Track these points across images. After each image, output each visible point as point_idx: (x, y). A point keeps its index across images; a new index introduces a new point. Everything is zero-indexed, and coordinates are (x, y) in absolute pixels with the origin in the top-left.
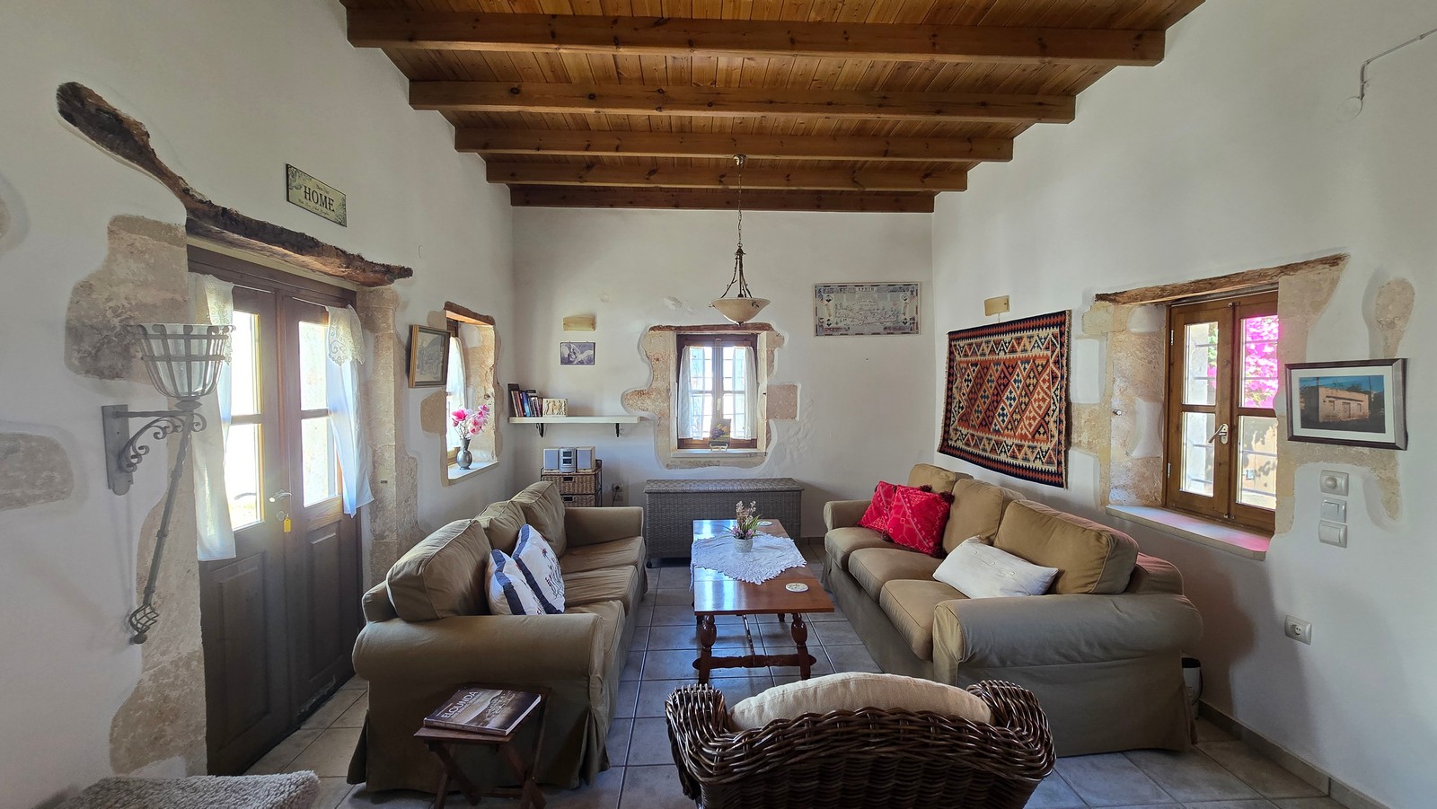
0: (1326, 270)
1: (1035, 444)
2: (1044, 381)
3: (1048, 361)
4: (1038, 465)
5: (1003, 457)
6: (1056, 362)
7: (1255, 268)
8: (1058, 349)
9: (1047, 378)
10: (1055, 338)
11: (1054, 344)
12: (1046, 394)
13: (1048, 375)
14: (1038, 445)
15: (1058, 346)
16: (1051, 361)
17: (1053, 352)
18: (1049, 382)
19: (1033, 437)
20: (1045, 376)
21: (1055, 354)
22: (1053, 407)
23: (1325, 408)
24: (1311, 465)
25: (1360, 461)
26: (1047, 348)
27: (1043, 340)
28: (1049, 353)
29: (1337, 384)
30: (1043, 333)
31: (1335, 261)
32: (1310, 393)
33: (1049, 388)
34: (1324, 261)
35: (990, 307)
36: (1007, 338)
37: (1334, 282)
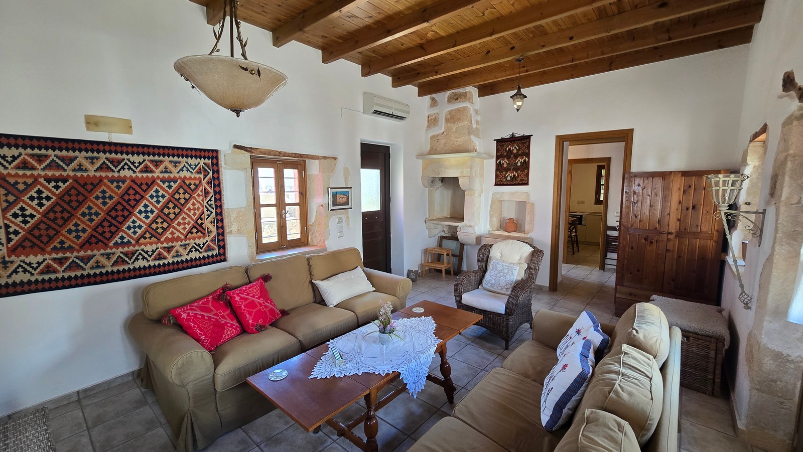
0: (333, 161)
1: (188, 241)
2: (199, 196)
3: (201, 182)
4: (194, 255)
5: (141, 263)
6: (208, 183)
7: (317, 155)
8: (211, 174)
9: (201, 193)
10: (208, 166)
11: (205, 170)
12: (201, 204)
13: (202, 191)
14: (192, 241)
15: (211, 172)
16: (204, 182)
17: (205, 176)
18: (202, 195)
19: (186, 237)
20: (199, 192)
21: (208, 177)
22: (206, 213)
23: (338, 200)
24: (333, 217)
25: (343, 213)
26: (199, 172)
27: (193, 167)
28: (201, 176)
29: (340, 193)
30: (193, 161)
31: (335, 159)
32: (334, 196)
33: (202, 200)
34: (333, 158)
35: (92, 122)
36: (137, 159)
37: (335, 165)
